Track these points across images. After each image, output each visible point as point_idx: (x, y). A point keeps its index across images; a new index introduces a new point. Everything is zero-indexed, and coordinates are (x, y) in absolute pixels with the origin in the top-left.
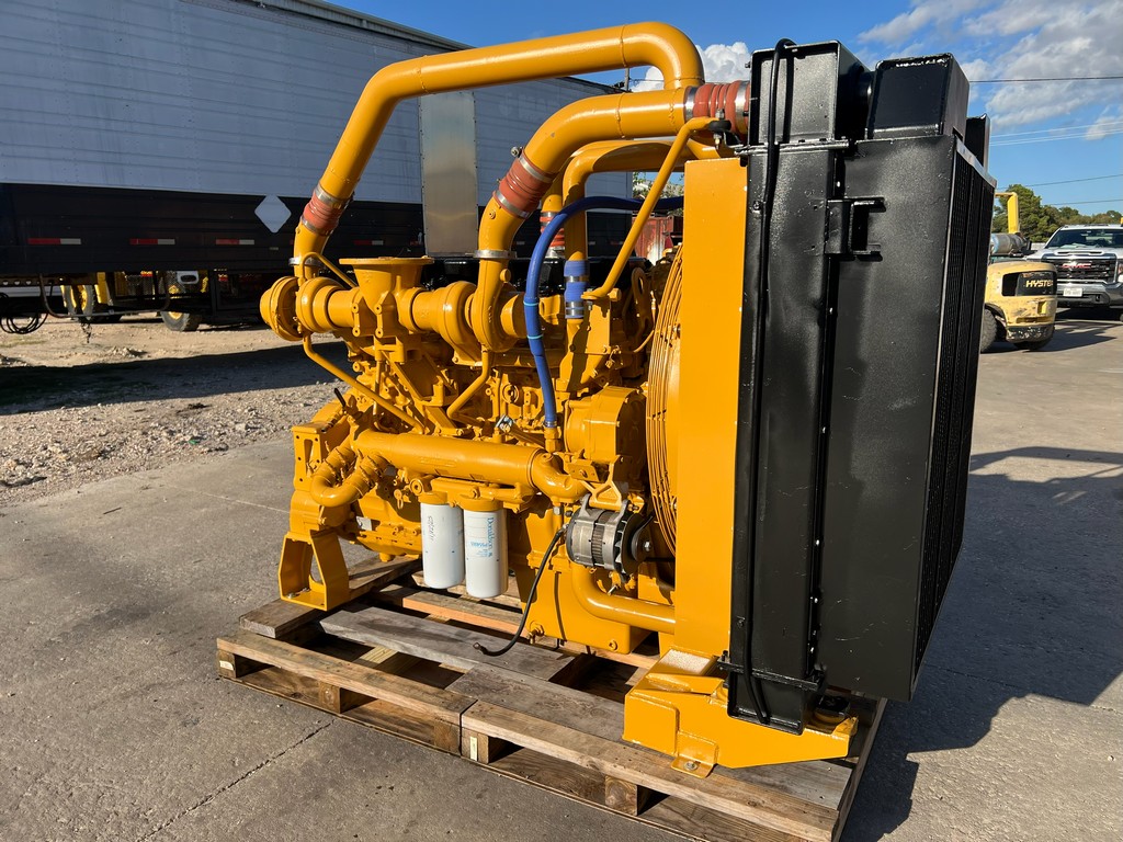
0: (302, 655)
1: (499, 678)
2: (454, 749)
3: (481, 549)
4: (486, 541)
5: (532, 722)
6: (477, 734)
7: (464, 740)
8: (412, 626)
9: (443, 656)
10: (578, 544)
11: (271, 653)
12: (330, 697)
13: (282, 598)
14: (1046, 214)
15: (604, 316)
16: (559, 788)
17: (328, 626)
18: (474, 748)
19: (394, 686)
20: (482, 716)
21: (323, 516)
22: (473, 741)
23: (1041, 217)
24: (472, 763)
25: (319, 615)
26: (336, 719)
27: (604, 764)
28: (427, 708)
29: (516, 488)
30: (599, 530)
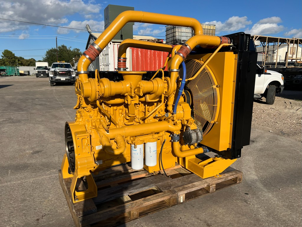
1: (165, 184)
2: (176, 203)
5: (189, 185)
6: (182, 195)
7: (179, 199)
9: (143, 188)
13: (74, 202)
14: (17, 58)
16: (200, 196)
18: (182, 199)
19: (155, 198)
20: (181, 190)
21: (95, 164)
22: (182, 197)
23: (16, 59)
24: (182, 203)
26: (138, 219)
27: (210, 184)
28: (168, 197)
29: (160, 133)
30: (197, 134)
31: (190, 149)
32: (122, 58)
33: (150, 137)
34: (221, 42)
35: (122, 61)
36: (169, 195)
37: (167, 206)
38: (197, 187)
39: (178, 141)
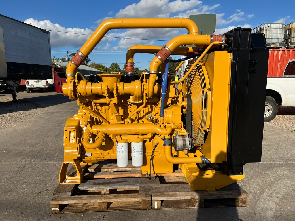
0: (87, 197)
1: (148, 187)
2: (149, 208)
3: (139, 153)
4: (141, 150)
5: (170, 193)
6: (157, 201)
7: (153, 204)
8: (108, 181)
9: (126, 186)
10: (179, 144)
11: (76, 199)
12: (102, 206)
13: (60, 184)
15: (174, 88)
16: (182, 207)
17: (82, 188)
18: (156, 206)
19: (125, 197)
20: (156, 196)
21: (79, 154)
22: (156, 203)
24: (156, 209)
25: (77, 185)
26: (106, 212)
27: (195, 197)
28: (140, 199)
29: (148, 135)
30: (184, 140)
31: (187, 156)
32: (129, 63)
33: (135, 137)
34: (211, 40)
35: (129, 66)
36: (141, 197)
37: (140, 209)
38: (177, 197)
39: (169, 145)
